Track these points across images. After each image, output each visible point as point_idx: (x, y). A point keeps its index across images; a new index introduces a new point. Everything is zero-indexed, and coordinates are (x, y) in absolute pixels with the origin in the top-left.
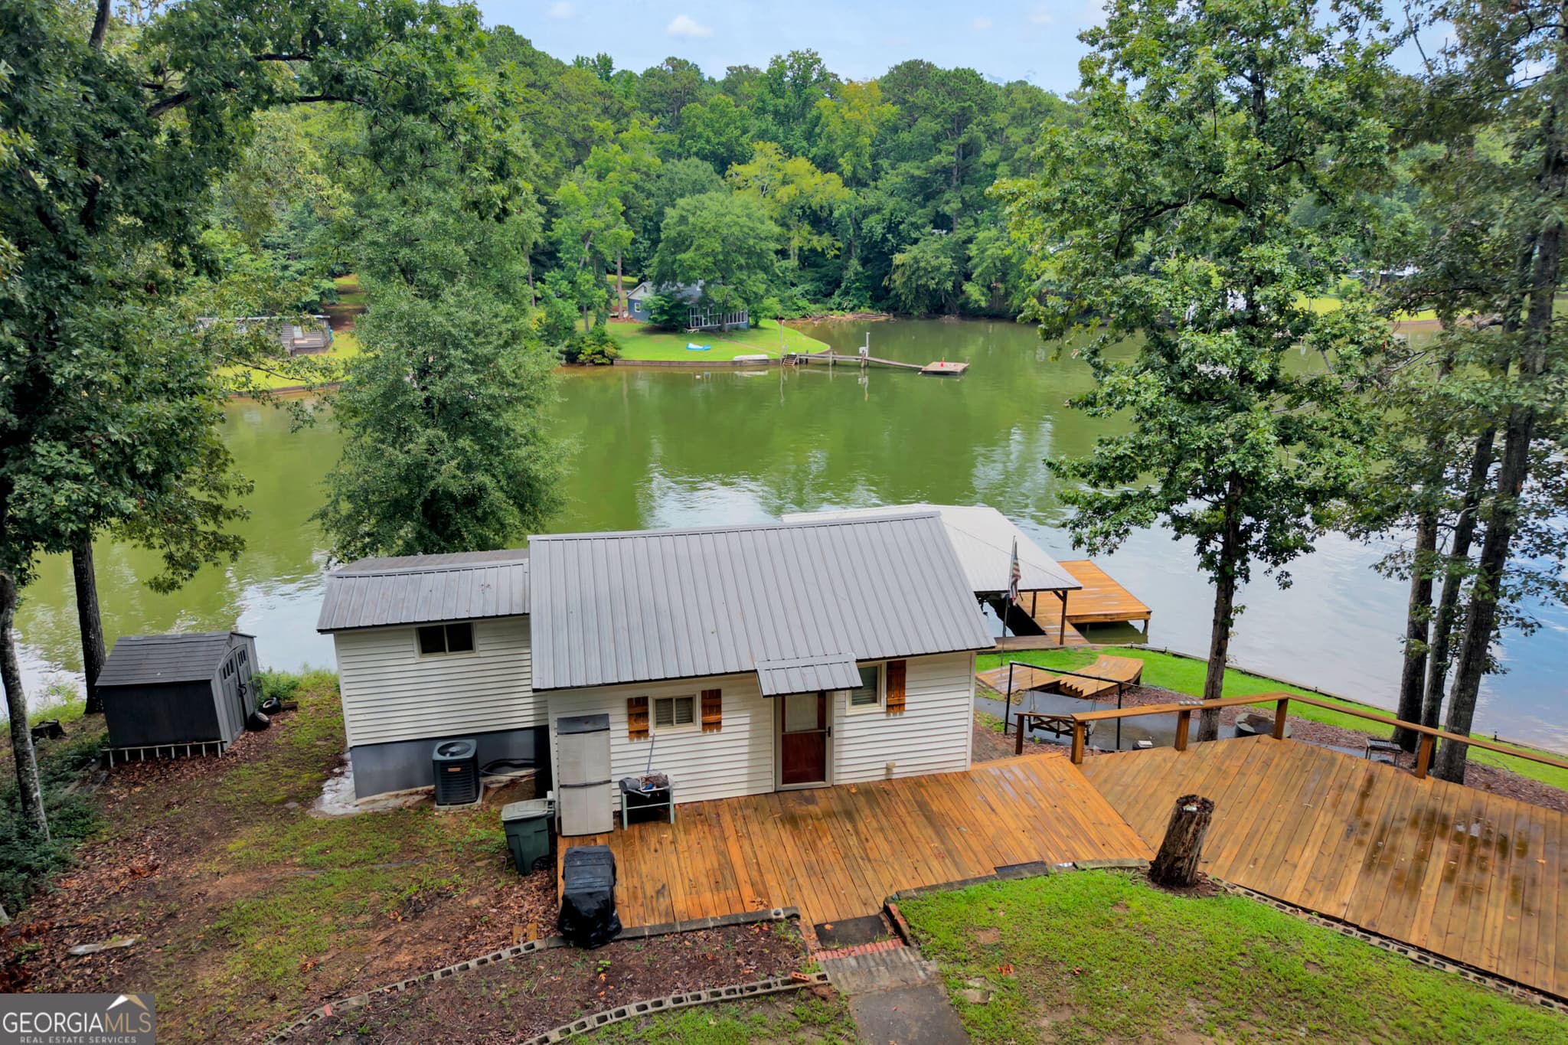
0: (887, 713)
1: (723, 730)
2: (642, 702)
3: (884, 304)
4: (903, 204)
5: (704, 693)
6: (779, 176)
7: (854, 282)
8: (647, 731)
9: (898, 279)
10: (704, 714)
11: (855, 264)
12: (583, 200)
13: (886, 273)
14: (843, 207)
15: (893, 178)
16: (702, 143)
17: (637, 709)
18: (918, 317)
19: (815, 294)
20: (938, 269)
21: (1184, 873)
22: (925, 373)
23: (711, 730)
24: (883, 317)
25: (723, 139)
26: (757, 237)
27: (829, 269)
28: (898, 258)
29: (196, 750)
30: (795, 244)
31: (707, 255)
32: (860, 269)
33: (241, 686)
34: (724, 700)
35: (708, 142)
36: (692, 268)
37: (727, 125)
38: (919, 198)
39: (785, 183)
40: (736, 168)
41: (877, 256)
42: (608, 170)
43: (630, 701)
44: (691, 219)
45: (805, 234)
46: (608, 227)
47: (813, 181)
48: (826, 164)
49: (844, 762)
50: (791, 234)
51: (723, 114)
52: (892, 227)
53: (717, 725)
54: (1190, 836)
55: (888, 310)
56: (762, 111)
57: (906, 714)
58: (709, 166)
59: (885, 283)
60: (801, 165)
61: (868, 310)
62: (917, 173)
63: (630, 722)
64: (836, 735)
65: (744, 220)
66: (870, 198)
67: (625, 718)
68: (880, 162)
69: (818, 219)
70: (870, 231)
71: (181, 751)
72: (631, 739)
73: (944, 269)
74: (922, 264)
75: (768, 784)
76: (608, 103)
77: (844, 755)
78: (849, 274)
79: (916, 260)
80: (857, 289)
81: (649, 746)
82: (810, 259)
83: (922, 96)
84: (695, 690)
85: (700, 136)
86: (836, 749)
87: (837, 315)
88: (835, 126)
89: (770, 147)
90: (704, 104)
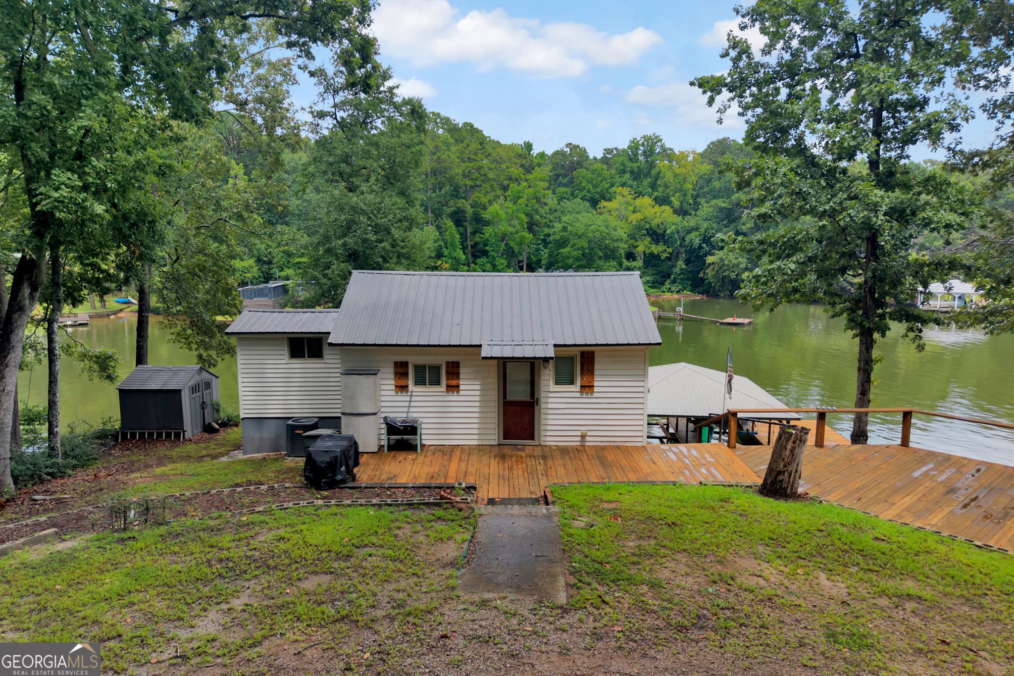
0: (581, 392)
1: (461, 393)
2: (405, 365)
3: (700, 289)
4: (714, 225)
5: (447, 363)
6: (631, 208)
7: (680, 275)
8: (407, 386)
9: (710, 272)
10: (448, 379)
11: (681, 264)
12: (504, 216)
13: (702, 269)
14: (673, 227)
15: (707, 208)
16: (585, 193)
17: (401, 370)
18: (724, 297)
19: (654, 283)
20: (738, 265)
21: (784, 485)
22: (722, 323)
23: (453, 392)
24: (699, 297)
25: (599, 190)
26: (611, 239)
27: (664, 267)
28: (710, 259)
29: (168, 435)
30: (641, 249)
31: (578, 249)
32: (684, 266)
33: (203, 402)
34: (462, 370)
35: (589, 191)
36: (569, 258)
37: (602, 181)
38: (725, 222)
39: (634, 212)
40: (604, 203)
41: (696, 258)
42: (519, 198)
43: (396, 363)
44: (570, 228)
45: (647, 243)
46: (517, 233)
47: (653, 211)
48: (662, 201)
49: (549, 428)
50: (637, 244)
51: (599, 175)
52: (706, 239)
53: (456, 388)
54: (788, 452)
55: (702, 293)
56: (624, 171)
57: (595, 395)
58: (587, 204)
59: (701, 275)
60: (647, 201)
61: (689, 293)
62: (723, 205)
63: (395, 379)
64: (543, 406)
65: (603, 229)
66: (691, 222)
67: (392, 376)
68: (699, 200)
69: (657, 235)
70: (691, 242)
71: (160, 435)
72: (397, 392)
73: (741, 266)
74: (726, 262)
75: (493, 437)
76: (524, 161)
77: (549, 422)
78: (677, 270)
79: (722, 260)
80: (681, 279)
81: (408, 399)
82: (651, 261)
83: (728, 158)
84: (441, 360)
85: (584, 188)
86: (543, 417)
87: (668, 295)
88: (669, 177)
89: (625, 191)
90: (587, 169)
